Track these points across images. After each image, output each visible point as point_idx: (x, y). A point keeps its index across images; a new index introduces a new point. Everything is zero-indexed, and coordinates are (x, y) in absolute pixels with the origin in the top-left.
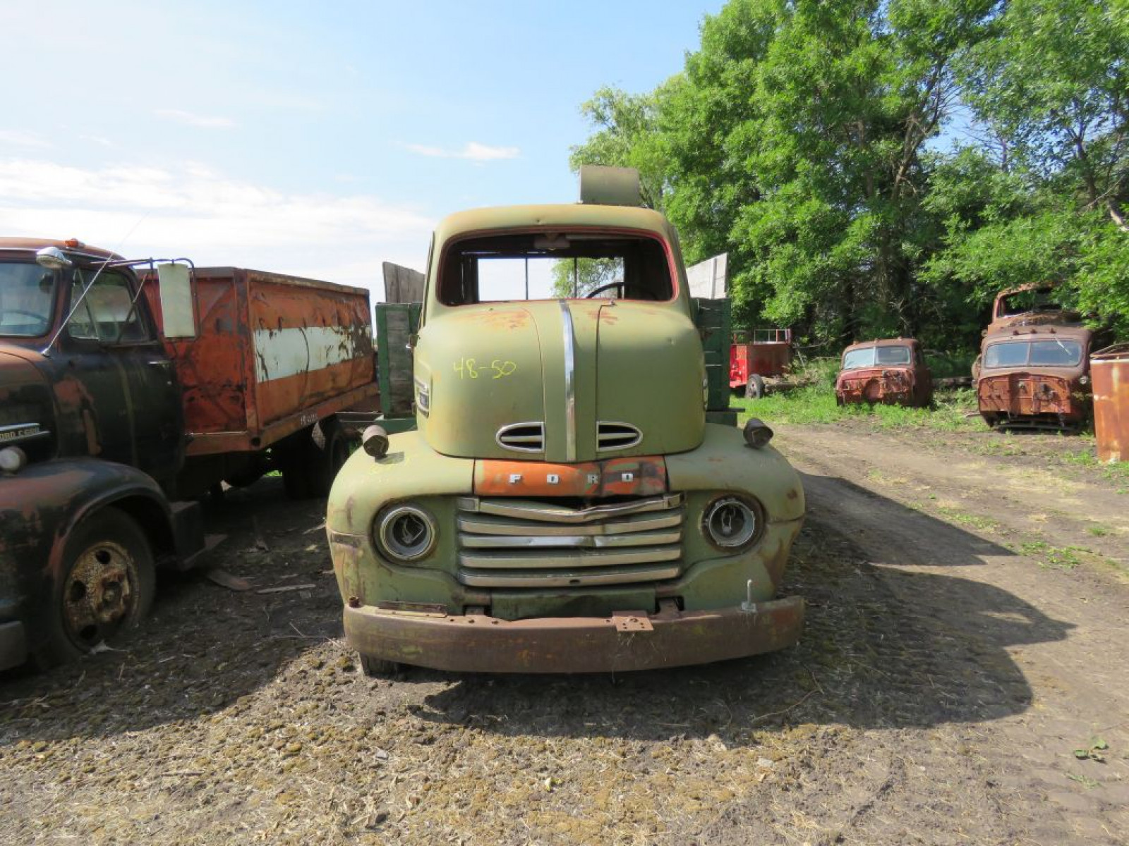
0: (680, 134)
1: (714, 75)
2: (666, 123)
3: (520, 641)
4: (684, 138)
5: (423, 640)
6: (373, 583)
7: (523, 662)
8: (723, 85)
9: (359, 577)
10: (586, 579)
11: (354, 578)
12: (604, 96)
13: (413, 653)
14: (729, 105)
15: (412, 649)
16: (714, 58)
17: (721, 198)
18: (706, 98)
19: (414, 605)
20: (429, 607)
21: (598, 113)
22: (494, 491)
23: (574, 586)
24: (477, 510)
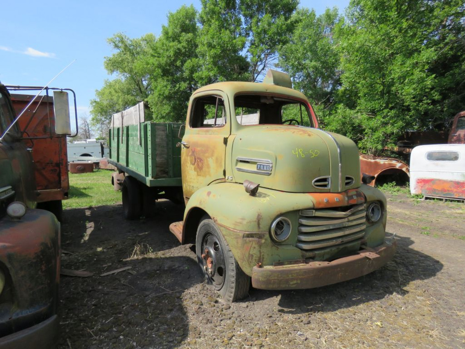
0: (161, 59)
1: (175, 38)
2: (153, 53)
3: (339, 269)
4: (163, 61)
5: (301, 277)
6: (268, 255)
7: (339, 278)
8: (180, 42)
9: (260, 252)
10: (345, 240)
11: (258, 254)
12: (119, 36)
13: (295, 284)
14: (183, 50)
15: (295, 282)
16: (176, 30)
17: (180, 87)
18: (173, 46)
19: (291, 262)
20: (298, 261)
21: (116, 45)
22: (321, 206)
23: (342, 243)
24: (314, 215)
